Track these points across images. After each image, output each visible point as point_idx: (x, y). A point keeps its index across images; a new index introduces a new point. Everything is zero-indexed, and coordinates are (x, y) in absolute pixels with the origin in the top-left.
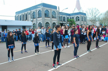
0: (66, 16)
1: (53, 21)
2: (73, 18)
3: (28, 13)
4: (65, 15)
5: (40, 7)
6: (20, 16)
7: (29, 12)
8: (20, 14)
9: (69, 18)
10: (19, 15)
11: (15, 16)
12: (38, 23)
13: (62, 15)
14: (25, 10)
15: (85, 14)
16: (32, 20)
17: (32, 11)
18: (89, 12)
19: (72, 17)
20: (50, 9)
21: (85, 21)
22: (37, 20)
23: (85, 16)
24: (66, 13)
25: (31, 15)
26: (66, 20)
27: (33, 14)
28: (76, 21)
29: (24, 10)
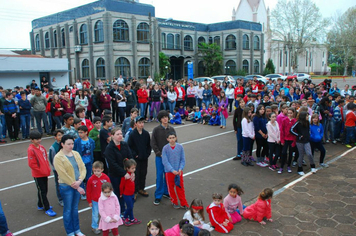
0: (193, 32)
1: (139, 54)
2: (217, 39)
3: (67, 26)
4: (192, 29)
5: (99, 12)
6: (44, 33)
7: (70, 22)
8: (46, 29)
9: (206, 38)
10: (41, 31)
11: (32, 34)
12: (96, 60)
13: (179, 31)
14: (58, 14)
15: (258, 26)
16: (78, 50)
17: (79, 20)
18: (284, 16)
19: (214, 34)
20: (130, 16)
21: (257, 50)
22: (91, 48)
23: (255, 32)
24: (194, 24)
25: (76, 32)
26: (194, 46)
27: (81, 30)
28: (227, 49)
29: (55, 15)
